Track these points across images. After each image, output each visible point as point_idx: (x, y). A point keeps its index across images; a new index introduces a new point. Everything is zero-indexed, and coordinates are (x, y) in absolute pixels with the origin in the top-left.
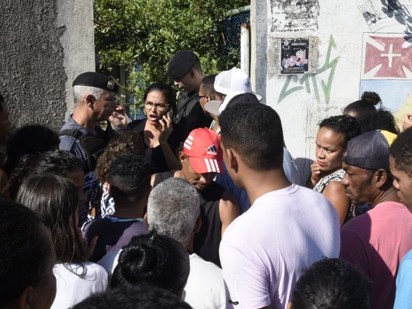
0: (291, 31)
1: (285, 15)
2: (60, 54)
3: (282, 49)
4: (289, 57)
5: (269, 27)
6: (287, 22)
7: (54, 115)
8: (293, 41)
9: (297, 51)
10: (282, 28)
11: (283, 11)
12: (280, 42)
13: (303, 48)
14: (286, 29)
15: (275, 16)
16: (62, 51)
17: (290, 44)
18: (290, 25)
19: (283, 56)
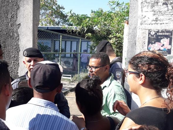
0: (157, 24)
1: (153, 13)
2: (18, 38)
3: (149, 38)
4: (155, 43)
5: (139, 21)
6: (154, 18)
8: (158, 32)
9: (162, 39)
10: (150, 21)
11: (152, 10)
12: (147, 32)
13: (167, 37)
14: (154, 22)
15: (144, 14)
16: (19, 36)
17: (156, 34)
18: (157, 20)
19: (149, 43)
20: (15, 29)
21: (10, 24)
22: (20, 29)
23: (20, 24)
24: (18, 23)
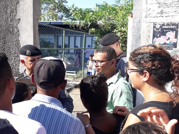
0: (163, 17)
1: (158, 5)
2: (18, 33)
3: (154, 31)
4: (160, 37)
5: (144, 14)
6: (159, 10)
7: (15, 65)
8: (163, 25)
9: (167, 32)
10: (155, 14)
11: (157, 2)
12: (152, 25)
13: (172, 30)
14: (159, 15)
15: (149, 6)
16: (19, 31)
17: (161, 27)
18: (162, 12)
19: (154, 36)
20: (15, 25)
21: (9, 19)
22: (20, 24)
23: (20, 19)
24: (17, 18)
